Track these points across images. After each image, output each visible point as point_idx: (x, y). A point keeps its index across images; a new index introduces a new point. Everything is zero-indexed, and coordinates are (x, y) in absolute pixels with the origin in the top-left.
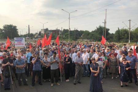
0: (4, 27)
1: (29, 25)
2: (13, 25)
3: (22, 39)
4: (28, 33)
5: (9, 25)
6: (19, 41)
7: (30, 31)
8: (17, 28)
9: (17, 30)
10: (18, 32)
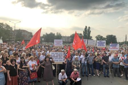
0: (107, 37)
1: (126, 35)
2: (113, 35)
3: (117, 45)
4: (125, 41)
5: (110, 35)
6: (114, 46)
7: (127, 39)
8: (116, 37)
9: (116, 38)
10: (116, 40)
